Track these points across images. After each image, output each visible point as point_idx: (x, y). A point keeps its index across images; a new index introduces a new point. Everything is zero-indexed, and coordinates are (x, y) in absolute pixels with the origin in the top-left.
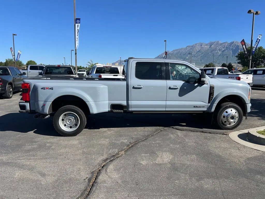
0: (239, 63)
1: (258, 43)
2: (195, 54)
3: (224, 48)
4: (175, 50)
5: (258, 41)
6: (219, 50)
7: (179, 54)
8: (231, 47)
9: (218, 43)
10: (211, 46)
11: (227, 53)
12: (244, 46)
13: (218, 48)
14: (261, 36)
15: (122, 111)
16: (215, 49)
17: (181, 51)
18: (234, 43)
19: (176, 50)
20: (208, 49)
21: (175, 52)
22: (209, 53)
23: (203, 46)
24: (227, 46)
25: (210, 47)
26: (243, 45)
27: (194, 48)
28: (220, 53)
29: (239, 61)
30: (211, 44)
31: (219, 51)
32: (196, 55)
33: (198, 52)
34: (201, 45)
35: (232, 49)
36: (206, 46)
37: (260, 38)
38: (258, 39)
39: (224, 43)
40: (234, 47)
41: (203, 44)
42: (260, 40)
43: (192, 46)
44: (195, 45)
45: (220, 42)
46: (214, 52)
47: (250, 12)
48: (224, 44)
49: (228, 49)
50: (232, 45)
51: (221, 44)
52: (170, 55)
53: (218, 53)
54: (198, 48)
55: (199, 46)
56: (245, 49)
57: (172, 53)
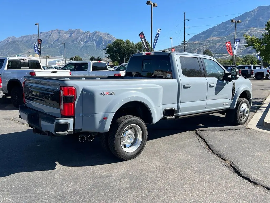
0: (109, 57)
1: (158, 37)
2: (52, 43)
3: (86, 38)
4: (24, 37)
5: (157, 35)
6: (81, 40)
7: (30, 43)
8: (94, 38)
9: (78, 32)
10: (71, 34)
11: (90, 44)
12: (143, 40)
13: (80, 38)
14: (160, 30)
15: (174, 117)
16: (77, 39)
17: (32, 38)
18: (97, 33)
19: (26, 37)
20: (68, 39)
21: (24, 39)
22: (69, 44)
23: (61, 34)
24: (89, 36)
25: (70, 36)
26: (141, 39)
27: (50, 36)
28: (82, 43)
29: (108, 55)
30: (71, 33)
31: (81, 42)
32: (53, 45)
33: (55, 41)
34: (60, 33)
35: (96, 41)
36: (65, 35)
37: (159, 33)
38: (157, 33)
39: (86, 32)
40: (98, 38)
41: (61, 31)
42: (159, 34)
43: (47, 33)
44: (51, 32)
45: (81, 30)
46: (76, 42)
47: (148, 3)
48: (86, 34)
49: (91, 40)
50: (95, 35)
51: (83, 33)
52: (18, 43)
53: (80, 44)
54: (55, 36)
55: (56, 33)
56: (144, 43)
57: (20, 40)
